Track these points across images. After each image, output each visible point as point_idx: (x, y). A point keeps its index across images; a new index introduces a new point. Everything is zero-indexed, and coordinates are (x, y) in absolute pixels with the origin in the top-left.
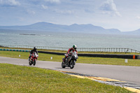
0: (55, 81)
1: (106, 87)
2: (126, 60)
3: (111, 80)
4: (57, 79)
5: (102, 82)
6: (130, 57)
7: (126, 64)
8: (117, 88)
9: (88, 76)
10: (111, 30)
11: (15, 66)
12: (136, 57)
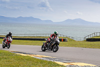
1: (42, 61)
3: (46, 57)
5: (39, 58)
8: (49, 62)
9: (29, 54)
12: (64, 40)
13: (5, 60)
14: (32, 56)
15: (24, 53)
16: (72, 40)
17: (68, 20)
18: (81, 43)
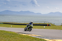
0: (13, 37)
1: (36, 39)
2: (44, 27)
3: (38, 36)
4: (14, 36)
5: (34, 37)
6: (46, 25)
7: (45, 28)
8: (40, 39)
9: (28, 34)
10: (38, 13)
12: (49, 25)
16: (53, 25)
17: (51, 13)
18: (59, 27)
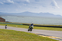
9: (47, 36)
11: (15, 31)
13: (33, 39)
14: (49, 37)
15: (44, 35)
